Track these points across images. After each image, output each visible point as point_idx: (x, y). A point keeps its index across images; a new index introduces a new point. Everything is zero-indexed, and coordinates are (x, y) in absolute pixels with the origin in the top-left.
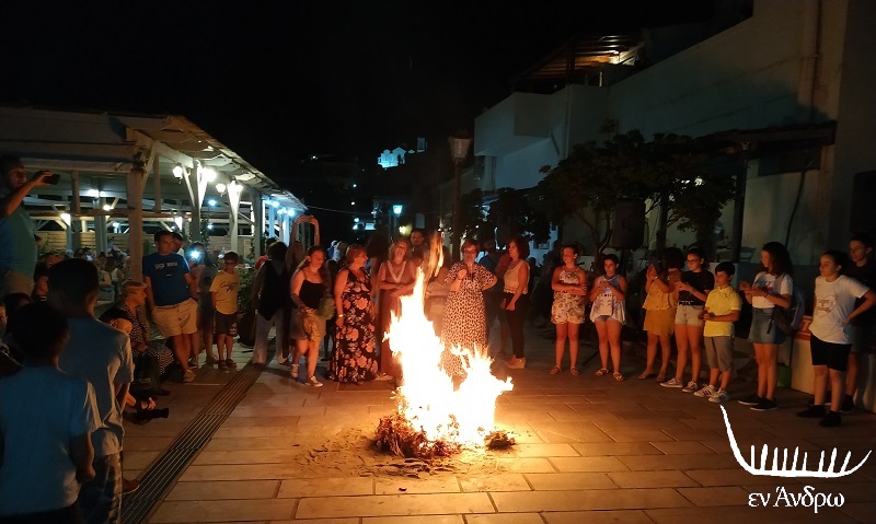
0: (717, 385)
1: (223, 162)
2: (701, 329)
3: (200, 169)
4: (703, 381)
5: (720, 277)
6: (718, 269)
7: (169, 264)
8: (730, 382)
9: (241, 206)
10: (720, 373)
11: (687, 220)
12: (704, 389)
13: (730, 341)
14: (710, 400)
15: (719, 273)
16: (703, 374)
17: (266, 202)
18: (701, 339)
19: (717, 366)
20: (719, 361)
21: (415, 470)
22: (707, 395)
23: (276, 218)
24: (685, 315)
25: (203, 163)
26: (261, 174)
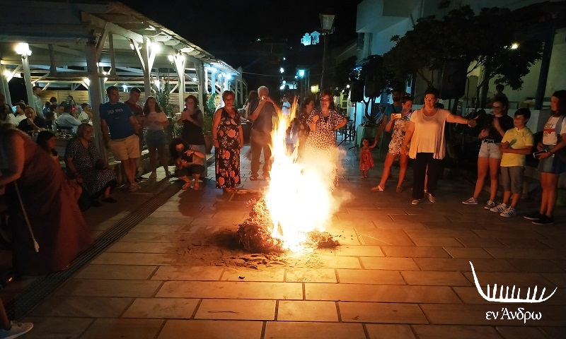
0: (508, 204)
1: (166, 39)
2: (499, 161)
3: (149, 43)
4: (498, 200)
5: (518, 120)
6: (516, 114)
7: (117, 111)
8: (519, 201)
9: (186, 72)
10: (511, 194)
11: (502, 76)
12: (499, 207)
13: (521, 170)
14: (502, 215)
15: (518, 116)
16: (499, 194)
17: (207, 68)
18: (499, 168)
19: (510, 189)
20: (512, 184)
21: (255, 263)
22: (500, 211)
23: (216, 80)
24: (489, 150)
25: (151, 39)
26: (198, 48)
